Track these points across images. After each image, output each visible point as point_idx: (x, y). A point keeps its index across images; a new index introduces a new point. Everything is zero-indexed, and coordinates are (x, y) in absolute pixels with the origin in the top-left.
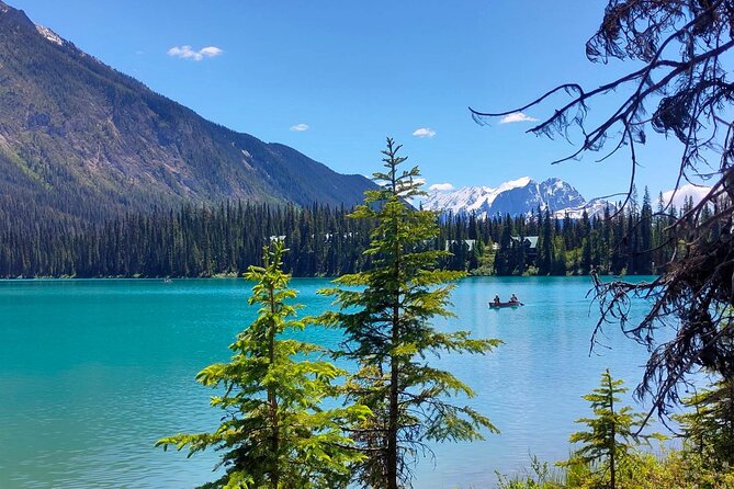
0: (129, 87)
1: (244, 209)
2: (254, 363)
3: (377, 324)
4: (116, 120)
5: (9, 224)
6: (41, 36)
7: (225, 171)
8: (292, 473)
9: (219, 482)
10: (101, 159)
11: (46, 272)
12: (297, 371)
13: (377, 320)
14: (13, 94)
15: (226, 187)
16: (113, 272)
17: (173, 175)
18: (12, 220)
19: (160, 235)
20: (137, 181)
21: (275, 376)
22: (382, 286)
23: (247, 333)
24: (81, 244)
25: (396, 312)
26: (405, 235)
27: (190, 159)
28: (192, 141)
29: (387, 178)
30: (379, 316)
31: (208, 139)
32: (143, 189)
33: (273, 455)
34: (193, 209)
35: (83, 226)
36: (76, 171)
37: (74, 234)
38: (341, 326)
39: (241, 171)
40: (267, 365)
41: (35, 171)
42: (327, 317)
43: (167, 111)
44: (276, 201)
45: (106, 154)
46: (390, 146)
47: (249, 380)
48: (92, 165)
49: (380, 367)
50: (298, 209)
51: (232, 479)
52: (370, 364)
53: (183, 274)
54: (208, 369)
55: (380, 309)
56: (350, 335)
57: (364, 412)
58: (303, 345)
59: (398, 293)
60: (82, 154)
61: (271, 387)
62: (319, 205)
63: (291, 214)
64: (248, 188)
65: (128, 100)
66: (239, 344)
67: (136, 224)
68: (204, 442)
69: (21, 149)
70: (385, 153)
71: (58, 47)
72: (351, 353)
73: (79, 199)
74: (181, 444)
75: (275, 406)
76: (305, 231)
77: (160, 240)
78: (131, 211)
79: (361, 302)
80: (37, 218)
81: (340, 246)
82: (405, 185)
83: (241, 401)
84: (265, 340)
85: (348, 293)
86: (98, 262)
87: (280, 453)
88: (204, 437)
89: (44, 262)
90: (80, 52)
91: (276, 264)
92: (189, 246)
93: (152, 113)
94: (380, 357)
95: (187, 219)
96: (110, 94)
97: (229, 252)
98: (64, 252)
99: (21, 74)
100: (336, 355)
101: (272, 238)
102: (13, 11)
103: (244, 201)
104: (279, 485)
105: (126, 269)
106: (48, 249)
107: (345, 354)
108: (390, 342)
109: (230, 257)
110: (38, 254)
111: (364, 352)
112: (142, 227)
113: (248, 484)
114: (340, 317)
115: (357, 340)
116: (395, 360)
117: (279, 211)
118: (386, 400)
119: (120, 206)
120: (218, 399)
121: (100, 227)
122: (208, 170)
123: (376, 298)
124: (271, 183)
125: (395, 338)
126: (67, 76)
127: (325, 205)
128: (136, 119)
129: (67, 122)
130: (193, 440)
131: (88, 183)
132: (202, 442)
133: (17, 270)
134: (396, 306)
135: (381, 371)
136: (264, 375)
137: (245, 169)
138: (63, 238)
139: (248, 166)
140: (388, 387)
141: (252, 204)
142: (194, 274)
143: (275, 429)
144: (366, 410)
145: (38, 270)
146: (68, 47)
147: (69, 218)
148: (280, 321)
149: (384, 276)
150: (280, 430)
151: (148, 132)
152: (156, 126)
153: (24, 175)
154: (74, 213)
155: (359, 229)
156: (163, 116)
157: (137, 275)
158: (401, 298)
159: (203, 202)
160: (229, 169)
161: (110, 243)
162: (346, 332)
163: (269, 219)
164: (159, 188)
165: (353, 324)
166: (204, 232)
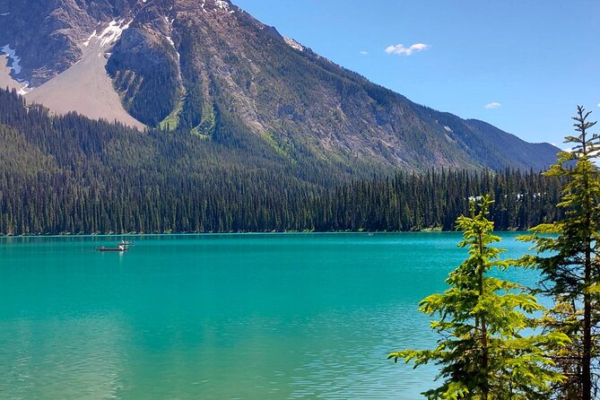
0: (353, 80)
1: (447, 175)
2: (466, 295)
3: (571, 266)
4: (343, 107)
5: (266, 191)
6: (287, 45)
7: (430, 144)
8: (501, 387)
9: (439, 390)
10: (332, 138)
11: (293, 228)
12: (503, 301)
13: (570, 263)
14: (267, 91)
15: (431, 157)
16: (342, 227)
17: (388, 149)
18: (267, 188)
19: (378, 197)
20: (360, 155)
21: (485, 305)
22: (575, 234)
23: (457, 272)
24: (318, 205)
25: (588, 256)
26: (596, 189)
27: (402, 135)
28: (403, 121)
29: (578, 141)
30: (572, 259)
31: (417, 119)
32: (365, 161)
33: (483, 371)
34: (404, 176)
35: (319, 192)
36: (314, 149)
37: (313, 197)
38: (538, 268)
39: (444, 143)
40: (477, 297)
41: (284, 149)
42: (526, 260)
43: (383, 97)
44: (474, 168)
45: (336, 134)
46: (580, 113)
47: (463, 308)
48: (326, 144)
49: (573, 304)
50: (492, 174)
51: (451, 388)
52: (564, 300)
53: (397, 228)
54: (429, 298)
55: (573, 253)
56: (546, 275)
57: (562, 339)
58: (505, 283)
59: (590, 240)
60: (318, 135)
61: (482, 314)
62: (511, 170)
63: (486, 178)
64: (450, 158)
65: (352, 91)
66: (453, 278)
67: (360, 189)
68: (426, 357)
69: (274, 133)
70: (576, 119)
71: (300, 53)
72: (548, 291)
73: (316, 171)
74: (408, 357)
75: (484, 330)
76: (499, 193)
77: (378, 202)
78: (356, 178)
79: (556, 248)
80: (286, 186)
81: (529, 204)
82: (595, 146)
83: (456, 325)
84: (474, 276)
85: (544, 239)
86: (331, 220)
87: (489, 370)
88: (426, 353)
89: (291, 219)
90: (316, 55)
91: (483, 213)
92: (402, 205)
93: (371, 100)
94: (574, 295)
95: (400, 184)
96: (339, 87)
97: (435, 210)
98: (305, 212)
99: (273, 75)
100: (534, 292)
101: (470, 199)
102: (267, 28)
103: (446, 168)
104: (489, 397)
105: (353, 225)
106: (294, 210)
107: (541, 291)
108: (583, 282)
109: (435, 214)
110: (287, 214)
111: (559, 290)
112: (364, 192)
113: (464, 393)
114: (538, 260)
115: (553, 279)
116: (587, 297)
117: (476, 176)
118: (579, 333)
119: (347, 175)
120: (436, 323)
121: (332, 191)
122: (416, 142)
123: (569, 244)
124: (469, 153)
125: (587, 279)
126: (306, 74)
127: (516, 170)
128: (359, 105)
129: (307, 111)
130: (418, 355)
131: (323, 158)
132: (424, 357)
133: (272, 226)
134: (588, 251)
135: (574, 307)
136: (475, 305)
137: (447, 142)
138: (305, 201)
139: (450, 139)
140: (582, 320)
141: (454, 170)
142: (406, 228)
143: (485, 350)
144: (564, 337)
145: (286, 226)
146: (307, 53)
147: (309, 185)
148: (487, 261)
149: (576, 225)
150: (490, 350)
151: (368, 115)
152: (374, 110)
153: (276, 153)
154: (313, 181)
155: (547, 189)
156: (379, 102)
157: (361, 230)
158: (593, 244)
159: (411, 170)
160: (433, 142)
161: (340, 205)
162: (543, 273)
163: (468, 182)
164: (377, 159)
165: (548, 266)
166: (413, 194)
